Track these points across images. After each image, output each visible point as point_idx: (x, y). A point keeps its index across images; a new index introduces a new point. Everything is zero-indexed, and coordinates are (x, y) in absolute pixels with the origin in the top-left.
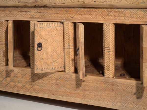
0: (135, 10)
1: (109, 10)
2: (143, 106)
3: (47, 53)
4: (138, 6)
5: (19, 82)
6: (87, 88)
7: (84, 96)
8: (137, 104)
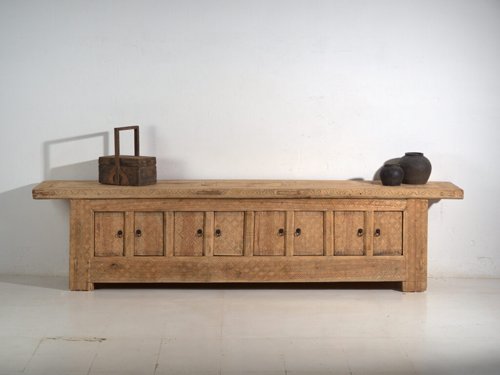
0: (394, 200)
1: (371, 200)
2: (399, 275)
3: (305, 238)
4: (398, 197)
5: (270, 271)
6: (349, 267)
7: (345, 275)
8: (394, 274)
